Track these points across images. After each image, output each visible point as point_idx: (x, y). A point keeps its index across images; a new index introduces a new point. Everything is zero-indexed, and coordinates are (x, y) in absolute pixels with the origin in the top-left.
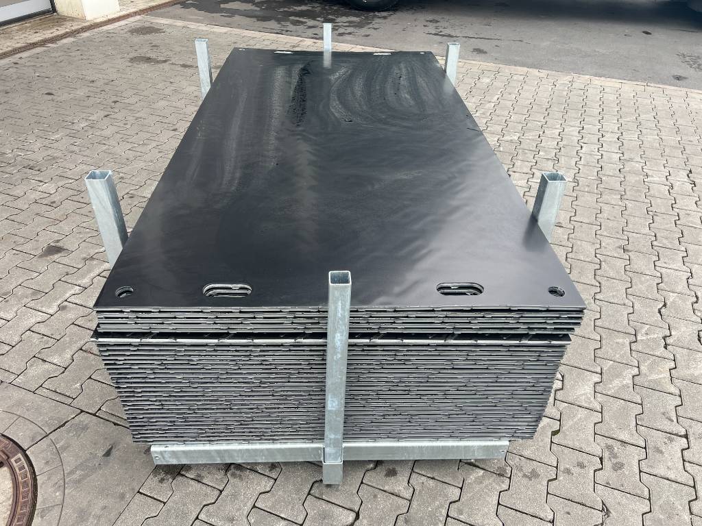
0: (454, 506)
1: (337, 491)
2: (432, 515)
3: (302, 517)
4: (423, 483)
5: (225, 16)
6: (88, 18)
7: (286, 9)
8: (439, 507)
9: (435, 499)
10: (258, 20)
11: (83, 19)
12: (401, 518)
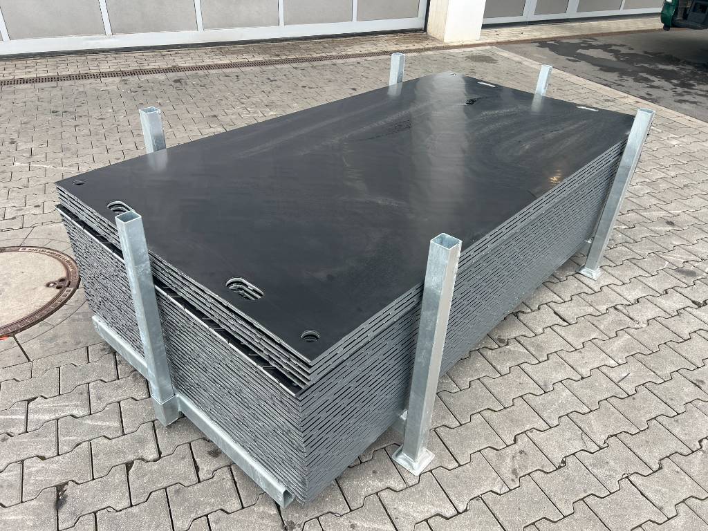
0: (220, 513)
1: (168, 433)
2: (197, 505)
3: (131, 430)
4: (223, 479)
5: (569, 60)
6: (445, 41)
7: (646, 65)
8: (209, 504)
9: (215, 496)
10: (601, 69)
11: (442, 41)
12: (177, 486)
